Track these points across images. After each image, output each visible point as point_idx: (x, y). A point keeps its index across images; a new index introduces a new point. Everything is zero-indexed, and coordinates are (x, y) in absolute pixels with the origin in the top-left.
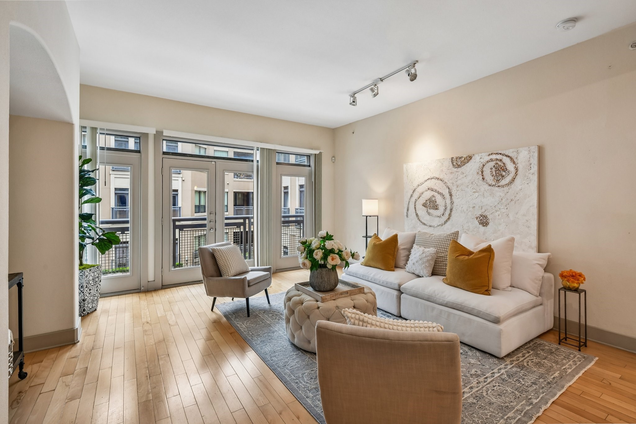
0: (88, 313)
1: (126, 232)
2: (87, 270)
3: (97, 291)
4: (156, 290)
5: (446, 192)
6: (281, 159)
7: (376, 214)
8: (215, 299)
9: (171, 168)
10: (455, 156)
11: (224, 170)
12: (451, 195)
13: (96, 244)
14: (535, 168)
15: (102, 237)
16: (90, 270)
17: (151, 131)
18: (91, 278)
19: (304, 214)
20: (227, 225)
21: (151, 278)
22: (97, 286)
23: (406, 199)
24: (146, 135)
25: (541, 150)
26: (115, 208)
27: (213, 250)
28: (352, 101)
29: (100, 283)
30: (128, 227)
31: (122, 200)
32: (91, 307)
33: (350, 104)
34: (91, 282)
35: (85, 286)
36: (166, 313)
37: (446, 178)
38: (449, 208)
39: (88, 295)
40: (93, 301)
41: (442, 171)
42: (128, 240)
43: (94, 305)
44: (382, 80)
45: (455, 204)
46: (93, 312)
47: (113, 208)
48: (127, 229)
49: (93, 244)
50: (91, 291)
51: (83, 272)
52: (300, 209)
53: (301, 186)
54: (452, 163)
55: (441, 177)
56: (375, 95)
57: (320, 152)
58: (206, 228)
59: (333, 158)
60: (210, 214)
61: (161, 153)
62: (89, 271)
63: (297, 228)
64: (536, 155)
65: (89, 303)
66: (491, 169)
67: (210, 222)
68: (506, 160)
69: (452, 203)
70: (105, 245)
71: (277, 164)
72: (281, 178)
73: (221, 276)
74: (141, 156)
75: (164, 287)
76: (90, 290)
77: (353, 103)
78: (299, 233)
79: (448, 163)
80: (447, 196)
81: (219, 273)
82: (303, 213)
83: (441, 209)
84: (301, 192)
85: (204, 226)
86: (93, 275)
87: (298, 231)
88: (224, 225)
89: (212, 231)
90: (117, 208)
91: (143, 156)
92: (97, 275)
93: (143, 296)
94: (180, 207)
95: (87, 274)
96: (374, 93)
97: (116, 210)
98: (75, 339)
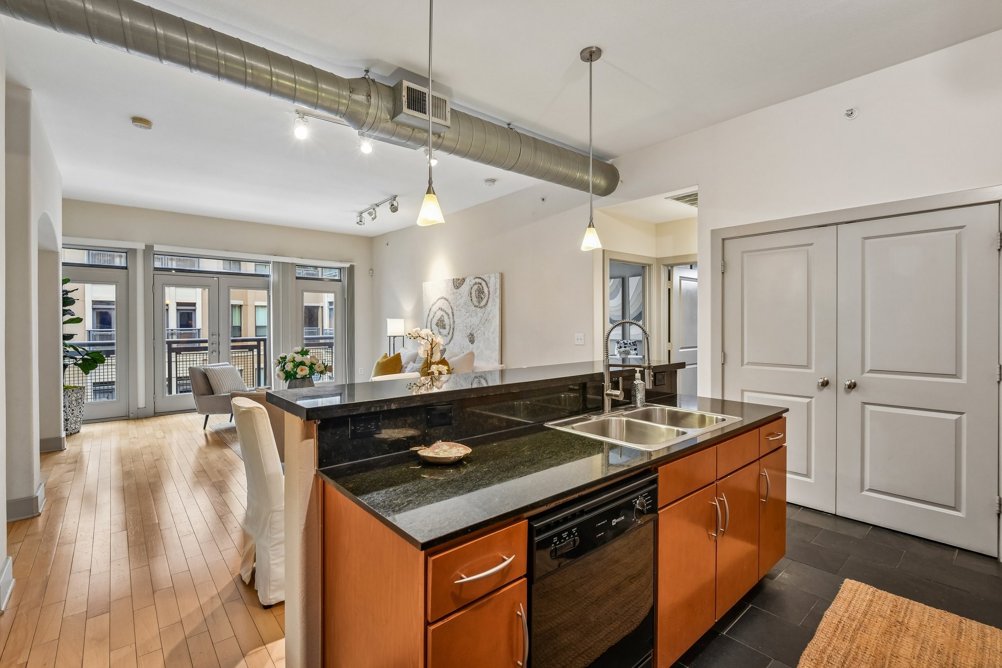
0: (71, 434)
1: (111, 356)
2: (70, 390)
3: (80, 412)
4: (147, 417)
5: (450, 312)
6: (302, 273)
7: (403, 334)
8: (207, 417)
9: (164, 285)
10: (455, 278)
11: (229, 287)
12: (453, 315)
13: (79, 365)
14: (498, 292)
15: (86, 357)
16: (73, 391)
17: (140, 246)
18: (74, 398)
19: (333, 336)
20: (234, 348)
21: (141, 403)
22: (80, 408)
23: (425, 320)
24: (134, 251)
25: (502, 276)
26: (93, 331)
27: (206, 369)
28: (358, 221)
29: (83, 405)
30: (114, 350)
31: (103, 319)
32: (74, 428)
33: (358, 223)
34: (73, 402)
35: (68, 406)
36: (156, 432)
37: (450, 298)
38: (452, 327)
39: (71, 415)
40: (76, 422)
41: (448, 291)
42: (114, 380)
43: (77, 427)
44: (377, 205)
45: (455, 324)
46: (76, 433)
47: (89, 331)
48: (112, 352)
49: (75, 364)
50: (74, 412)
51: (66, 392)
52: (330, 330)
53: (331, 303)
54: (454, 284)
55: (447, 298)
56: (373, 219)
57: (351, 265)
58: (207, 352)
59: (371, 271)
60: (213, 335)
61: (152, 269)
62: (71, 392)
63: (327, 352)
64: (498, 280)
65: (71, 424)
66: (476, 291)
67: (212, 344)
68: (484, 284)
69: (454, 322)
70: (90, 364)
71: (296, 279)
72: (303, 295)
73: (213, 394)
74: (128, 273)
75: (157, 414)
76: (73, 410)
77: (360, 223)
78: (331, 358)
79: (451, 284)
80: (451, 315)
81: (211, 391)
82: (333, 334)
83: (448, 327)
84: (331, 310)
85: (206, 349)
86: (75, 396)
87: (329, 355)
88: (230, 348)
89: (215, 354)
90: (97, 331)
91: (130, 272)
92: (80, 397)
93: (132, 423)
94: (199, 330)
95: (70, 394)
96: (372, 217)
97: (95, 333)
98: (62, 447)
